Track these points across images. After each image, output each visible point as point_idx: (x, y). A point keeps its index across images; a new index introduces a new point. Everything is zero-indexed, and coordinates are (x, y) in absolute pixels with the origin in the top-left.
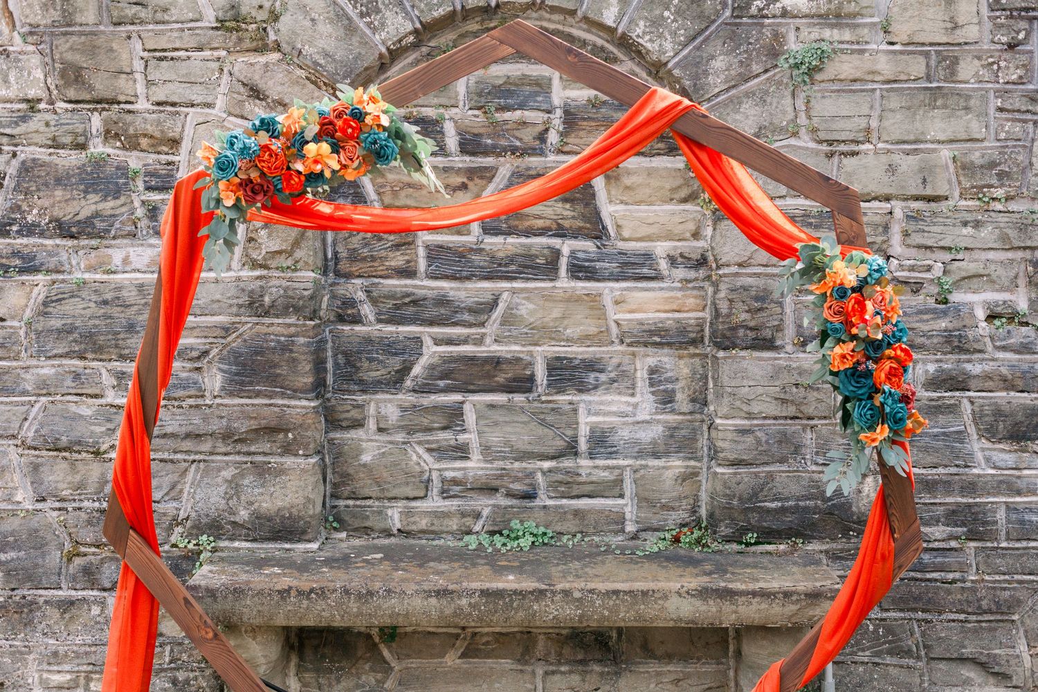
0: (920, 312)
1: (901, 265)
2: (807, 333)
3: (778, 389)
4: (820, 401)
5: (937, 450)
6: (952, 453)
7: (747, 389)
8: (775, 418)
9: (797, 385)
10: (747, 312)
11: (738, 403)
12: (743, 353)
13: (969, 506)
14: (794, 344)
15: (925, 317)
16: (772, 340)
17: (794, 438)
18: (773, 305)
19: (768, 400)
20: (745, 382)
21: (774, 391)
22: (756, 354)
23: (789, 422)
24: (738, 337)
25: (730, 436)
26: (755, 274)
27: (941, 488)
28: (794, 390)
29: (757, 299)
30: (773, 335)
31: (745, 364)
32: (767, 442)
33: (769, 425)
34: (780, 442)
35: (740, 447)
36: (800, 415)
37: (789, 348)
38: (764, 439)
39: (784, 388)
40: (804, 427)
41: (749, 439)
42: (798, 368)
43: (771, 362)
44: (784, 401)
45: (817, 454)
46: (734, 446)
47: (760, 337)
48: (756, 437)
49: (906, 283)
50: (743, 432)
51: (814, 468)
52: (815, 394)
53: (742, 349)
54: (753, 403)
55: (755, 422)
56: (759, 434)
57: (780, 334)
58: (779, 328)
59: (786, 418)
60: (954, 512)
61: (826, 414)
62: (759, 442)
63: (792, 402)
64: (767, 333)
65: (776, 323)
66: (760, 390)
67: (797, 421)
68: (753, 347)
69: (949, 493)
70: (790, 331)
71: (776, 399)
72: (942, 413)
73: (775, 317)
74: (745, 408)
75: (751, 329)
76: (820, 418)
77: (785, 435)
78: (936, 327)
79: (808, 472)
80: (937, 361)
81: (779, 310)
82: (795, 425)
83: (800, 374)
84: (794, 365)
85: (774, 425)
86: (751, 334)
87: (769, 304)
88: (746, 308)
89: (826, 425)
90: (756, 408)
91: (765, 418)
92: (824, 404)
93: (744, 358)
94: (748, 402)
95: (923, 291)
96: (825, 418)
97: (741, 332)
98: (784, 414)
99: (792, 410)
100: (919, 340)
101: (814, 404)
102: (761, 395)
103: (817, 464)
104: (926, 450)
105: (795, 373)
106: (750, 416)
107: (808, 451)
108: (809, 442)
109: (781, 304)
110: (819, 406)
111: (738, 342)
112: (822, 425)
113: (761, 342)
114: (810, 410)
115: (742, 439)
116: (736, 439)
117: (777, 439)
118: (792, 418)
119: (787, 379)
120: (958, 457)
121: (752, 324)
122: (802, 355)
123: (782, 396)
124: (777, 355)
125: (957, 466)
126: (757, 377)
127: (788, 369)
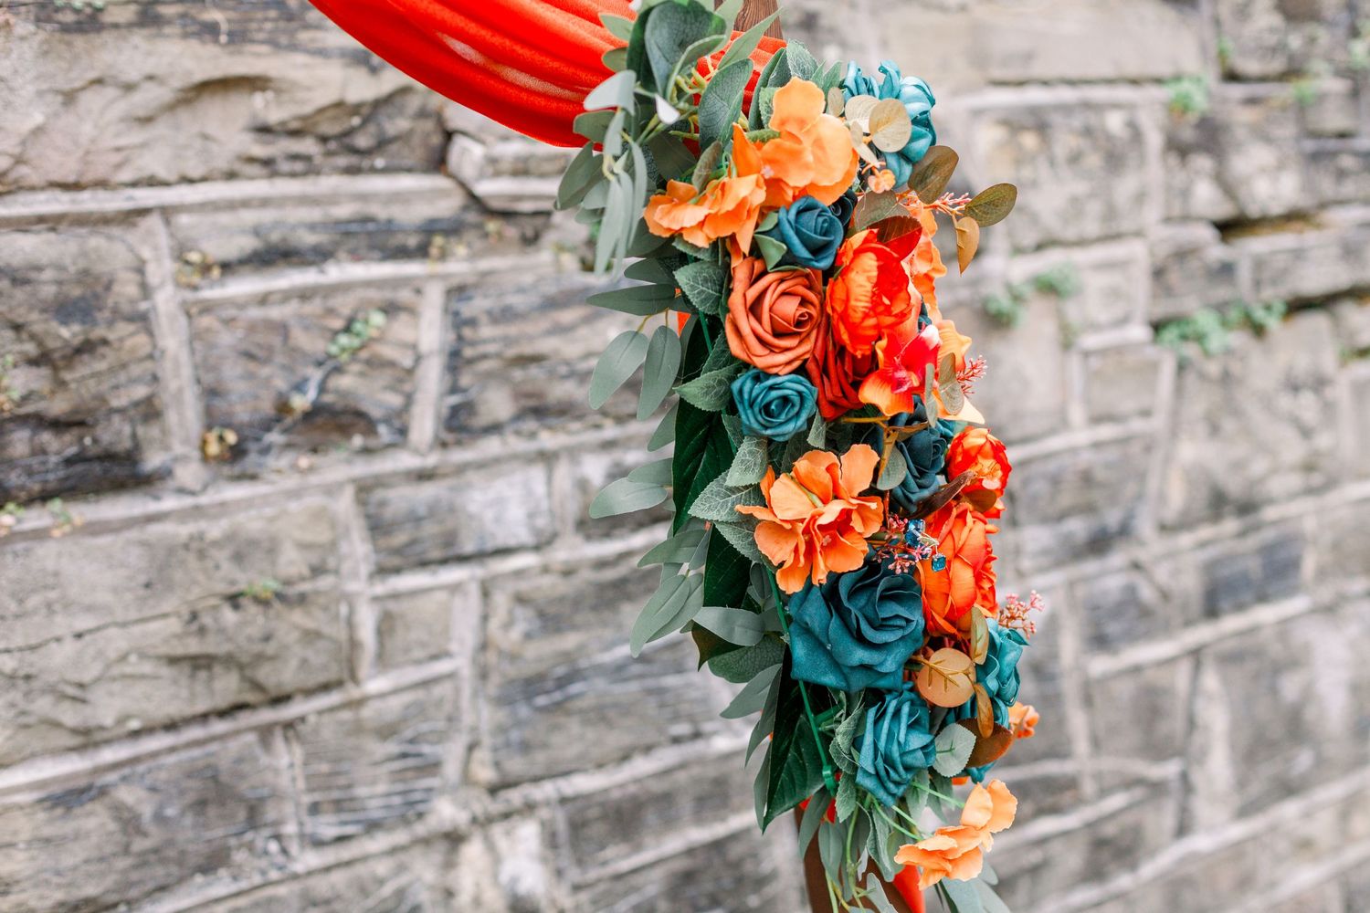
0: (552, 303)
1: (492, 161)
2: (242, 414)
3: (174, 625)
4: (311, 636)
5: (625, 709)
6: (662, 706)
7: (70, 647)
8: (171, 726)
9: (234, 600)
10: (34, 362)
11: (43, 705)
12: (35, 518)
13: (718, 845)
14: (205, 458)
15: (567, 316)
16: (131, 457)
17: (242, 776)
18: (123, 329)
19: (147, 668)
20: (62, 624)
21: (164, 631)
22: (83, 512)
23: (219, 727)
24: (11, 463)
25: (24, 827)
26: (41, 219)
27: (651, 817)
28: (229, 616)
29: (64, 310)
30: (134, 436)
31: (46, 555)
32: (159, 818)
33: (154, 755)
34: (201, 805)
35: (68, 860)
36: (250, 697)
37: (189, 473)
38: (147, 811)
39: (194, 616)
40: (265, 732)
41: (95, 821)
42: (230, 537)
43: (134, 534)
44: (199, 663)
45: (315, 809)
46: (44, 859)
47: (94, 451)
48: (118, 810)
49: (507, 215)
50: (68, 798)
51: (309, 860)
52: (297, 617)
53: (28, 502)
54: (97, 695)
55: (108, 755)
56: (128, 795)
57: (153, 431)
58: (149, 411)
59: (204, 718)
60: (688, 877)
61: (331, 674)
62: (129, 822)
63: (229, 661)
64: (115, 433)
65: (140, 392)
66: (117, 641)
67: (245, 719)
68: (71, 490)
69: (670, 823)
70: (185, 416)
71: (173, 661)
72: (629, 598)
73: (136, 370)
74: (70, 716)
75: (58, 425)
76: (309, 692)
77: (215, 778)
78: (597, 344)
79: (295, 877)
80: (608, 445)
81: (141, 340)
82: (237, 733)
83: (238, 558)
84: (215, 530)
85: (172, 750)
86: (58, 446)
87: (110, 324)
88: (31, 348)
89: (332, 709)
90: (105, 709)
91: (136, 734)
92: (321, 644)
93: (40, 535)
94: (79, 694)
95: (550, 238)
96: (326, 687)
97: (20, 442)
98: (201, 707)
99: (227, 687)
100: (561, 391)
101: (298, 651)
102: (123, 658)
103: (318, 843)
104: (601, 715)
105: (222, 556)
106: (88, 739)
107: (289, 808)
108: (284, 781)
109: (143, 320)
110: (310, 654)
111: (14, 479)
112: (320, 713)
113: (97, 468)
114: (284, 675)
115: (68, 827)
116: (47, 831)
117: (191, 797)
118: (223, 714)
119: (201, 584)
120: (676, 718)
121: (58, 406)
122: (235, 492)
123: (193, 646)
124: (152, 507)
125: (677, 740)
126: (103, 597)
127: (199, 548)
